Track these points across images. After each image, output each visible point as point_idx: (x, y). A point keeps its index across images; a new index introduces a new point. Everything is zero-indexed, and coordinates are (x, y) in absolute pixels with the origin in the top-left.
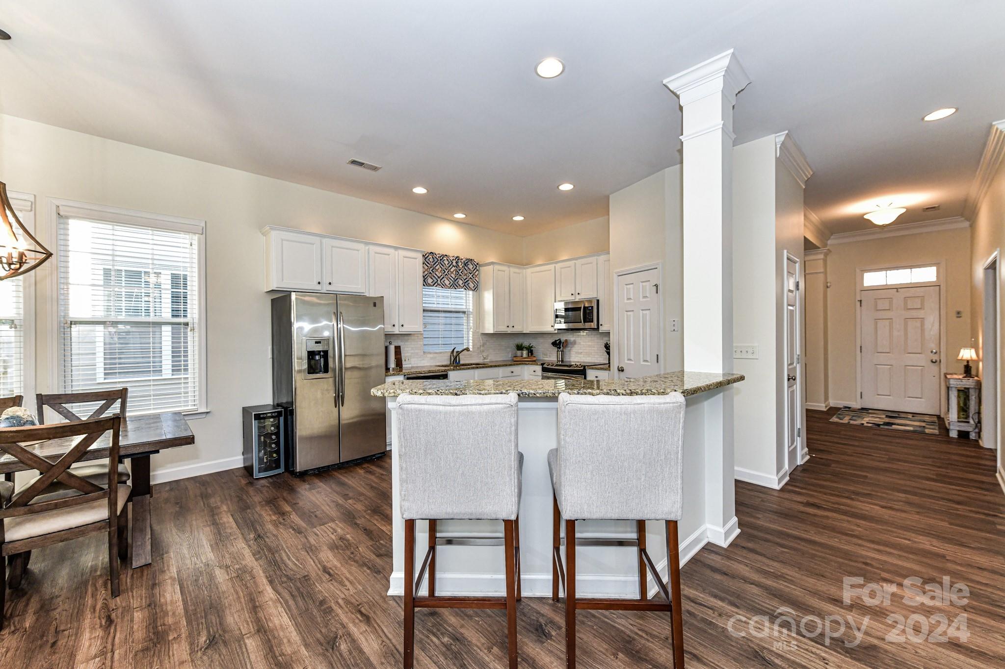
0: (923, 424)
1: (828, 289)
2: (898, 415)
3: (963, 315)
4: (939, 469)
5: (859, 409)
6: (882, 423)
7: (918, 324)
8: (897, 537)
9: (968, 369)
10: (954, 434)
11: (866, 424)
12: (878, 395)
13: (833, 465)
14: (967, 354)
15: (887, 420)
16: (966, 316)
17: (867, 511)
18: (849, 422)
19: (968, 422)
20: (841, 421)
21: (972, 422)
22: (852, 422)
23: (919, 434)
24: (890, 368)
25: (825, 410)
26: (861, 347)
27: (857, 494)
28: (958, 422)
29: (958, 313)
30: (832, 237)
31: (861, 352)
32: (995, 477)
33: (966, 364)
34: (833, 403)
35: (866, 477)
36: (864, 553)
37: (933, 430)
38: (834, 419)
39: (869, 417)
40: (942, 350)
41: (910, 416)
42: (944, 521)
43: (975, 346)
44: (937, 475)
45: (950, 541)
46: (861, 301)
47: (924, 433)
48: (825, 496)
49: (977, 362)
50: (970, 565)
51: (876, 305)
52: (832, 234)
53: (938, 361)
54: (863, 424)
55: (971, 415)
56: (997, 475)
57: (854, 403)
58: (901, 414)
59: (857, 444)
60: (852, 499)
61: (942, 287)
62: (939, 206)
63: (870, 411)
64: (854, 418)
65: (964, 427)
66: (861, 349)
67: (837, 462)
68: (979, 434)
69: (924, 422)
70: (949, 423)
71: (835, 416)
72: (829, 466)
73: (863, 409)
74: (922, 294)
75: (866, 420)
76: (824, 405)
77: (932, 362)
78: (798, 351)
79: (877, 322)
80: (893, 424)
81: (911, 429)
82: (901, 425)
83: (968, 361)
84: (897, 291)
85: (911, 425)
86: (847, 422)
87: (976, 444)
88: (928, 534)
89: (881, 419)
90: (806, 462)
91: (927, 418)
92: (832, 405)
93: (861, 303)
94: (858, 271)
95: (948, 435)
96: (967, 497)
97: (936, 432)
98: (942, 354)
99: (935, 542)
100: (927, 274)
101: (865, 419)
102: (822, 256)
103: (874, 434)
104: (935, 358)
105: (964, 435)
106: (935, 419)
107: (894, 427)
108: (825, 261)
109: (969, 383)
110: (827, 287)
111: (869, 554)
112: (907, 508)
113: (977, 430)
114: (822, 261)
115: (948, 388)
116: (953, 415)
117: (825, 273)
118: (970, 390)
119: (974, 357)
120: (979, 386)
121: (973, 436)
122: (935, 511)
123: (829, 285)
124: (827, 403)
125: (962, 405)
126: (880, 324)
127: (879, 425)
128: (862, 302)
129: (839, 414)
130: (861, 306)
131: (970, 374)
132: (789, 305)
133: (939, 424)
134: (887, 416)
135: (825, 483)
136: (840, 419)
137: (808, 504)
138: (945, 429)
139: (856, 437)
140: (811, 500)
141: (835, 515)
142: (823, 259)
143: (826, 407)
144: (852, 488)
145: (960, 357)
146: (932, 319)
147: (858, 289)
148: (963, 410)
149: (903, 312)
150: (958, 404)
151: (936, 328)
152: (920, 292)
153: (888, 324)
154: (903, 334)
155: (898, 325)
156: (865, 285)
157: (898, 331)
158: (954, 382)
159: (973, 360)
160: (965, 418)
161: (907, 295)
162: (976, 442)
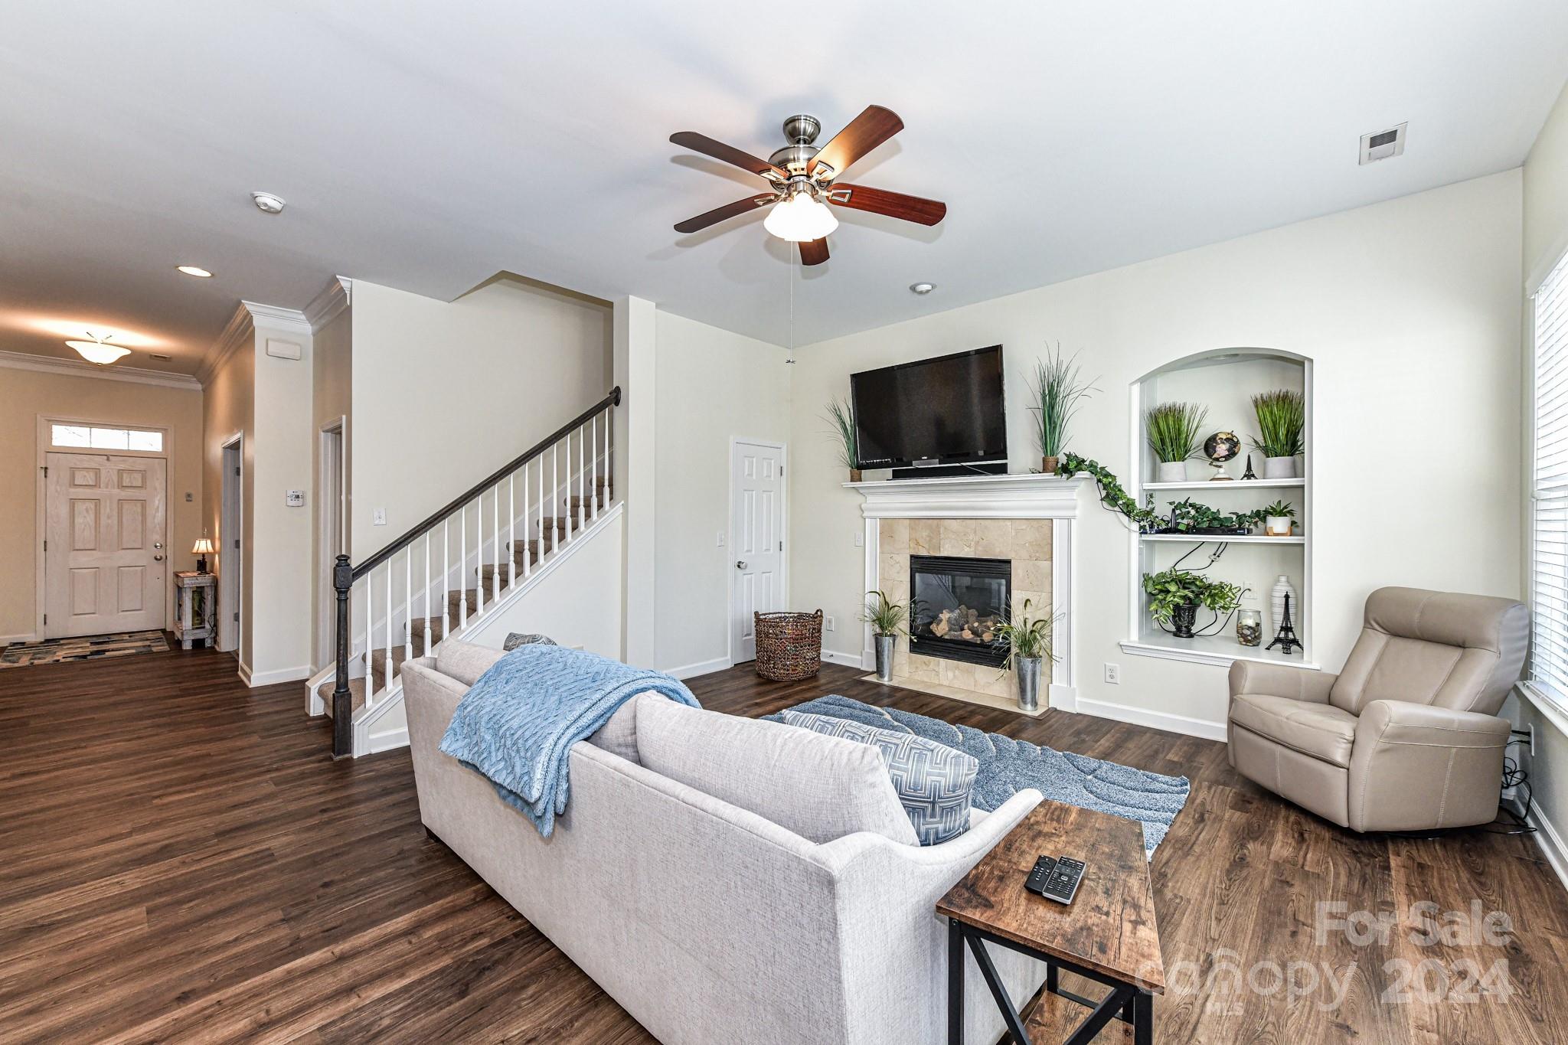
0: (148, 643)
2: (110, 638)
3: (193, 498)
5: (41, 643)
6: (87, 653)
7: (138, 509)
9: (203, 564)
10: (187, 646)
11: (62, 660)
12: (76, 615)
13: (32, 722)
14: (202, 546)
15: (95, 648)
16: (198, 498)
18: (32, 663)
19: (204, 627)
20: (16, 665)
21: (207, 626)
22: (36, 662)
23: (147, 654)
24: (96, 572)
26: (45, 542)
28: (194, 629)
29: (189, 495)
31: (45, 550)
32: (238, 675)
33: (201, 558)
35: (94, 718)
36: (123, 787)
37: (161, 647)
39: (63, 650)
40: (168, 544)
41: (126, 637)
42: (200, 727)
43: (210, 536)
44: (180, 690)
45: (210, 741)
46: (46, 468)
47: (152, 652)
49: (212, 555)
50: (231, 751)
51: (73, 477)
53: (164, 557)
54: (58, 661)
55: (206, 618)
56: (240, 673)
57: (33, 634)
58: (112, 636)
61: (169, 460)
62: (170, 357)
63: (62, 642)
64: (39, 655)
65: (200, 634)
66: (45, 546)
67: (38, 716)
68: (215, 641)
69: (147, 640)
70: (181, 634)
73: (47, 641)
74: (142, 468)
75: (60, 655)
77: (156, 559)
79: (74, 504)
80: (105, 651)
81: (133, 651)
82: (116, 649)
83: (203, 555)
84: (108, 459)
85: (131, 647)
86: (27, 663)
87: (213, 650)
88: (188, 744)
89: (87, 648)
91: (149, 635)
93: (46, 472)
94: (41, 420)
95: (181, 648)
97: (166, 648)
98: (168, 548)
99: (197, 747)
100: (150, 441)
101: (57, 654)
104: (160, 553)
105: (198, 644)
106: (160, 634)
107: (109, 654)
109: (205, 580)
111: (130, 786)
112: (160, 731)
113: (213, 635)
115: (180, 589)
116: (188, 622)
118: (206, 589)
119: (210, 549)
120: (215, 584)
121: (209, 642)
122: (190, 723)
125: (196, 608)
126: (80, 507)
127: (84, 657)
128: (49, 471)
129: (9, 655)
130: (46, 477)
131: (205, 569)
133: (167, 639)
134: (91, 643)
135: (32, 745)
136: (14, 662)
137: (14, 777)
138: (175, 643)
141: (65, 771)
145: (195, 550)
146: (157, 502)
147: (42, 448)
148: (198, 614)
149: (116, 491)
150: (193, 608)
151: (161, 514)
152: (140, 464)
153: (93, 507)
154: (116, 522)
155: (107, 509)
156: (55, 443)
157: (108, 517)
158: (186, 581)
159: (208, 553)
160: (201, 624)
161: (122, 466)
162: (213, 648)
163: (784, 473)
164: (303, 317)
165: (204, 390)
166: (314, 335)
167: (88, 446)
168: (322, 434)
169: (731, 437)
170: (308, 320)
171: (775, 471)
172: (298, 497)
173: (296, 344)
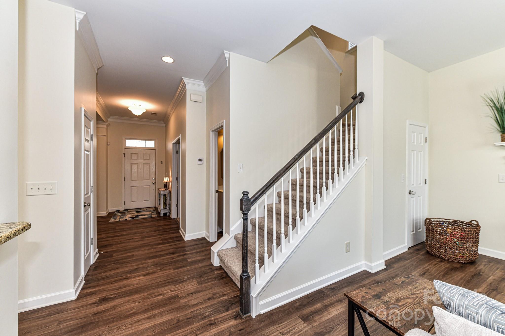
0: (151, 213)
1: (108, 146)
2: (141, 210)
4: (161, 236)
5: (124, 211)
6: (135, 216)
7: (148, 166)
8: (156, 296)
9: (166, 186)
10: (162, 215)
11: (128, 219)
12: (132, 202)
13: (114, 255)
14: (166, 179)
15: (137, 214)
16: (164, 162)
17: (137, 284)
18: (120, 220)
20: (116, 220)
21: (168, 208)
23: (150, 218)
24: (137, 188)
25: (106, 215)
26: (124, 178)
27: (130, 272)
28: (164, 209)
29: (162, 162)
30: (111, 117)
31: (124, 180)
32: (180, 232)
34: (111, 209)
35: (134, 256)
37: (154, 215)
38: (112, 220)
39: (129, 214)
40: (156, 178)
41: (145, 210)
43: (168, 176)
47: (152, 217)
48: (111, 286)
49: (169, 182)
51: (131, 157)
52: (111, 115)
53: (155, 183)
54: (126, 219)
55: (168, 205)
57: (122, 208)
58: (141, 209)
59: (124, 233)
60: (128, 278)
61: (156, 150)
62: (157, 114)
63: (129, 211)
64: (122, 217)
65: (166, 211)
67: (115, 251)
69: (151, 211)
70: (161, 211)
71: (112, 218)
72: (112, 256)
73: (125, 210)
75: (128, 217)
76: (106, 212)
77: (153, 183)
78: (92, 183)
79: (132, 165)
80: (139, 216)
81: (147, 216)
82: (142, 215)
83: (166, 183)
84: (140, 150)
85: (146, 214)
87: (170, 219)
90: (97, 260)
91: (151, 209)
92: (110, 211)
94: (123, 138)
95: (160, 216)
96: (174, 248)
97: (156, 216)
98: (156, 180)
100: (151, 144)
101: (127, 216)
102: (105, 126)
103: (133, 224)
104: (154, 181)
105: (165, 214)
106: (154, 209)
107: (140, 217)
108: (107, 129)
109: (167, 192)
110: (108, 145)
113: (169, 211)
114: (105, 129)
115: (160, 195)
116: (162, 207)
117: (107, 136)
118: (167, 195)
119: (168, 180)
120: (170, 193)
121: (168, 215)
123: (109, 143)
124: (107, 210)
125: (164, 202)
126: (134, 166)
127: (133, 218)
128: (126, 155)
129: (114, 216)
131: (167, 188)
132: (86, 150)
133: (156, 212)
134: (136, 212)
136: (115, 219)
137: (100, 302)
138: (159, 213)
139: (123, 229)
140: (102, 295)
142: (106, 128)
143: (107, 213)
144: (127, 269)
145: (164, 181)
146: (153, 164)
147: (124, 147)
148: (165, 204)
149: (142, 161)
150: (164, 201)
151: (154, 168)
152: (148, 152)
153: (136, 166)
154: (142, 171)
155: (141, 167)
156: (127, 146)
157: (141, 169)
158: (162, 192)
159: (168, 182)
160: (166, 207)
161: (144, 153)
162: (169, 216)
163: (427, 141)
164: (203, 84)
165: (166, 126)
166: (206, 92)
167: (135, 146)
168: (211, 132)
169: (407, 121)
170: (205, 85)
171: (423, 140)
172: (200, 160)
173: (201, 95)
